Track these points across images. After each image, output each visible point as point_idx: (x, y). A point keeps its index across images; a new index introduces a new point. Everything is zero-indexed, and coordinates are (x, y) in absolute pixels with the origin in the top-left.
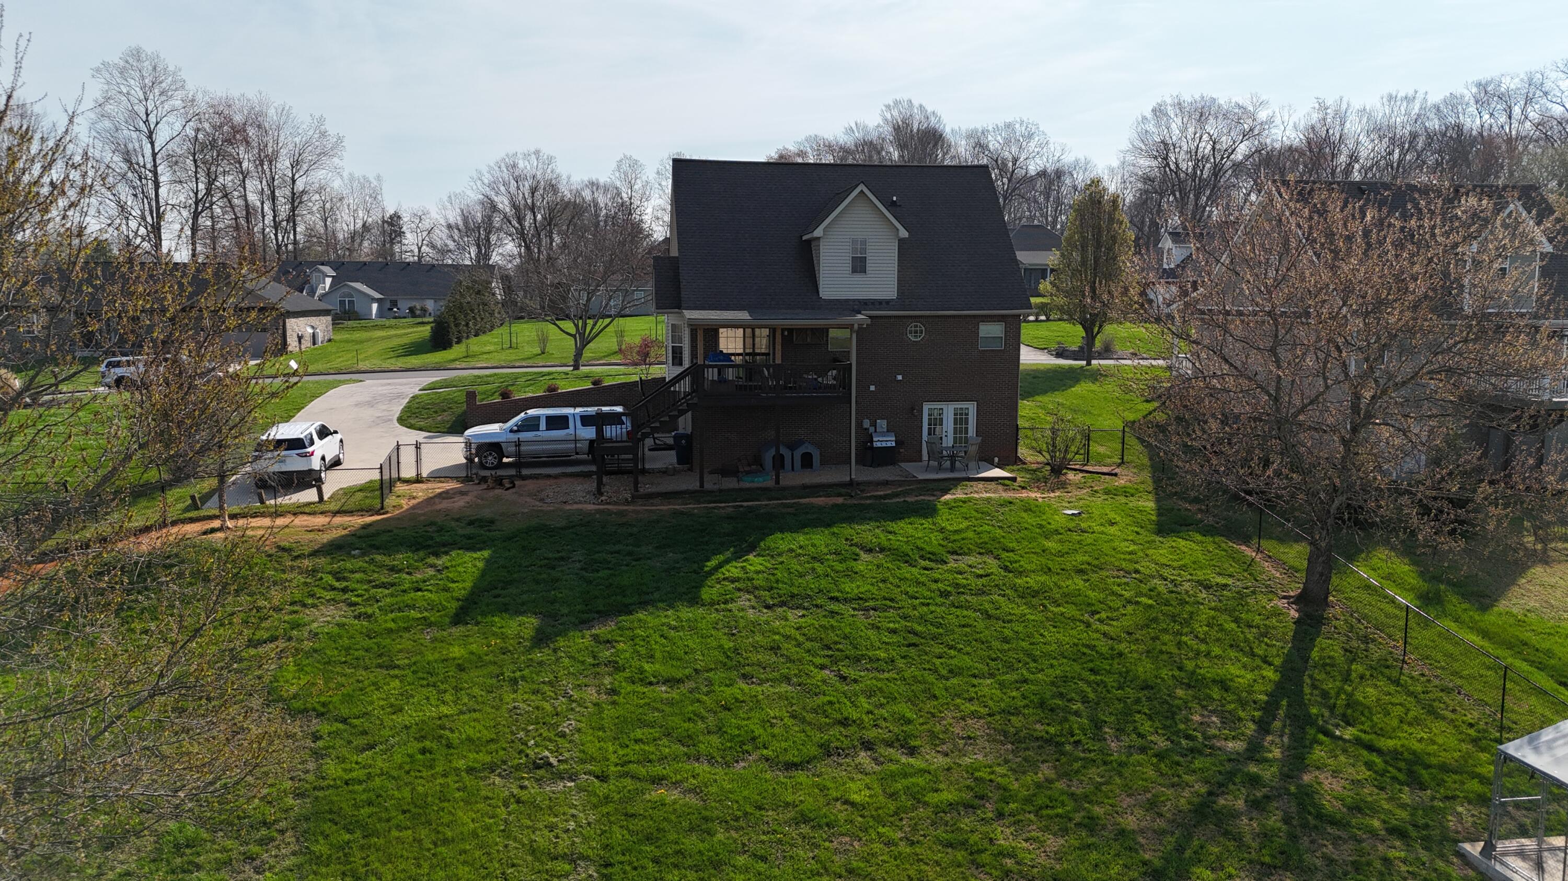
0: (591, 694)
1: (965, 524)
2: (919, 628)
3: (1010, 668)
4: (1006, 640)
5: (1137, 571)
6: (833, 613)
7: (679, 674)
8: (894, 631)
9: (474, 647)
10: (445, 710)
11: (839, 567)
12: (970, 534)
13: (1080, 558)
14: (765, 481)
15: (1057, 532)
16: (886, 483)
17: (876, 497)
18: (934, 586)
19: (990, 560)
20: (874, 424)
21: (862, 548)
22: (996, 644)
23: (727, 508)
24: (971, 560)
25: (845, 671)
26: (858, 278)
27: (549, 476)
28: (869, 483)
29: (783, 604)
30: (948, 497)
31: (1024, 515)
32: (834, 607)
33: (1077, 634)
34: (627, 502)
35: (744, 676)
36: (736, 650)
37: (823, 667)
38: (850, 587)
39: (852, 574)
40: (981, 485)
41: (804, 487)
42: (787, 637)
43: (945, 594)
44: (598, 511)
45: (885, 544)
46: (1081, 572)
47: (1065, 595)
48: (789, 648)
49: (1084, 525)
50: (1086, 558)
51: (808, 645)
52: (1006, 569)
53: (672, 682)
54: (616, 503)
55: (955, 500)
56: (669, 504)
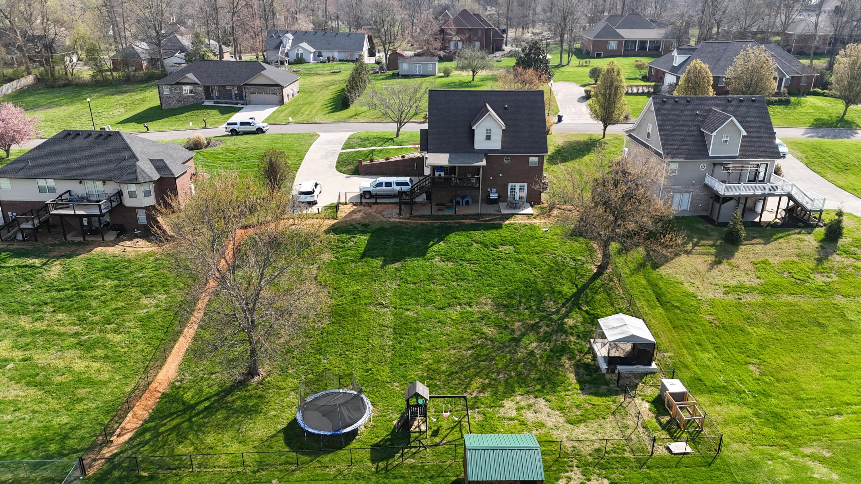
0: (394, 286)
1: (509, 234)
2: (483, 271)
3: (504, 284)
4: (506, 276)
5: (555, 254)
6: (461, 264)
7: (416, 281)
8: (476, 271)
9: (365, 270)
10: (358, 287)
11: (467, 248)
12: (509, 238)
13: (539, 248)
14: (452, 212)
15: (537, 238)
16: (490, 215)
17: (485, 221)
18: (492, 257)
19: (512, 248)
20: (491, 190)
21: (475, 242)
22: (503, 277)
23: (437, 222)
24: (506, 247)
25: (459, 283)
26: (488, 142)
28: (484, 214)
29: (447, 260)
30: (507, 222)
31: (529, 231)
32: (461, 262)
33: (526, 275)
35: (433, 283)
36: (432, 275)
37: (454, 281)
38: (468, 256)
39: (469, 251)
40: (520, 217)
41: (464, 215)
42: (446, 272)
43: (494, 260)
44: (400, 222)
45: (482, 241)
46: (538, 253)
47: (529, 262)
48: (446, 275)
49: (546, 235)
50: (541, 249)
51: (452, 274)
52: (515, 252)
53: (414, 283)
54: (405, 219)
55: (509, 224)
56: (421, 220)
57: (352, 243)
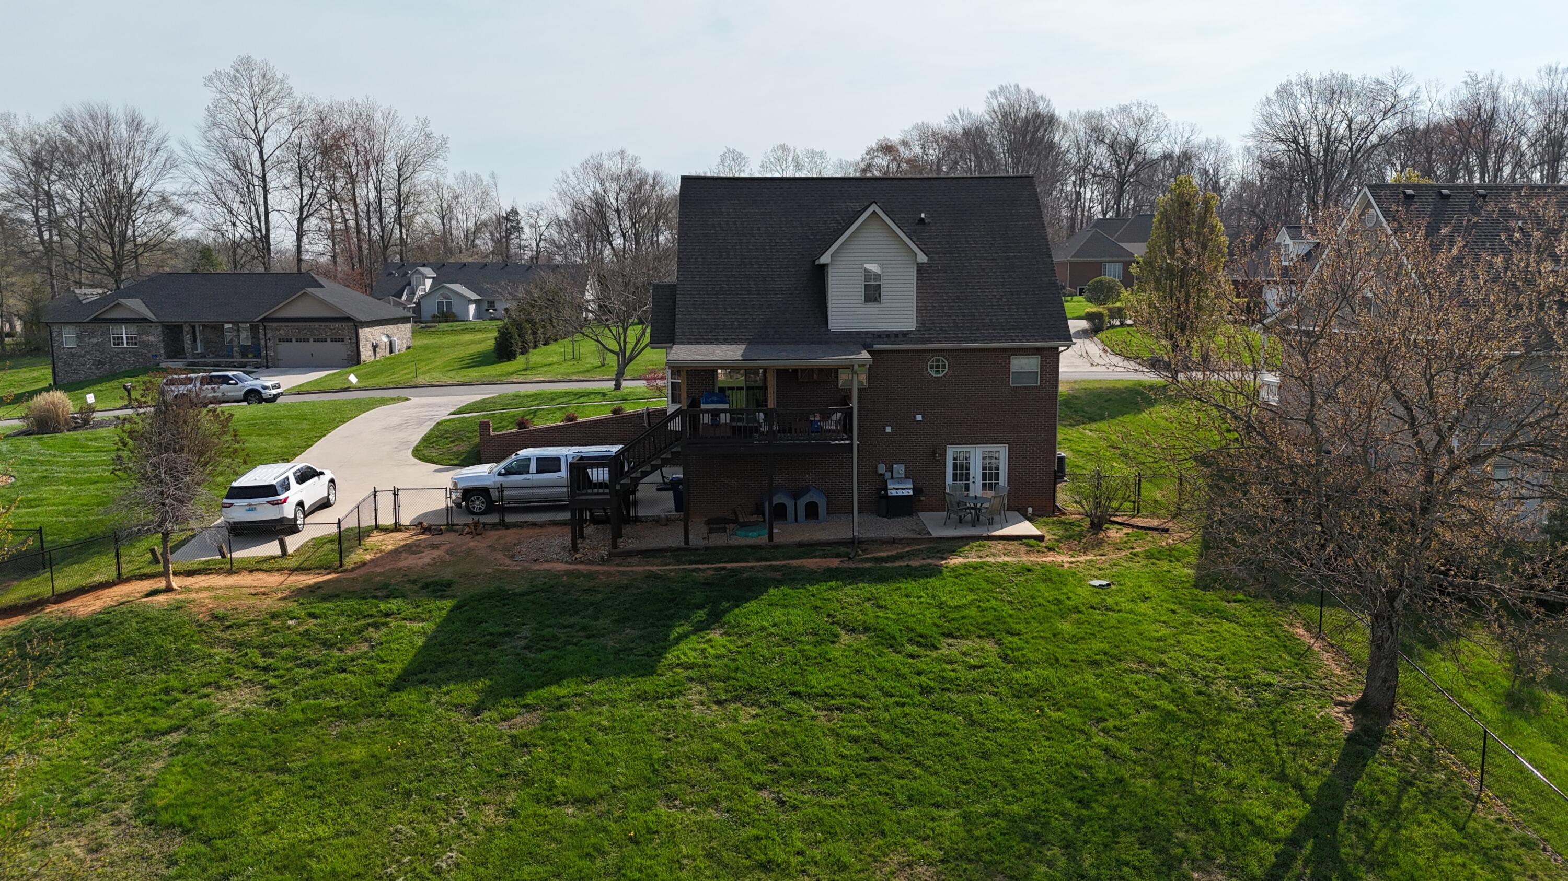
0: (489, 815)
1: (971, 597)
2: (885, 736)
3: (983, 793)
4: (985, 756)
5: (1162, 664)
6: (791, 713)
7: (591, 793)
8: (855, 740)
9: (376, 748)
10: (321, 830)
11: (812, 651)
12: (973, 612)
13: (1098, 645)
14: (758, 537)
15: (1076, 610)
16: (893, 541)
17: (877, 560)
18: (915, 680)
19: (989, 645)
20: (890, 470)
21: (845, 627)
22: (972, 761)
23: (707, 570)
24: (966, 645)
25: (786, 794)
26: (872, 307)
27: (534, 525)
28: (873, 541)
29: (737, 699)
30: (955, 561)
31: (1042, 587)
32: (795, 704)
33: (1069, 750)
34: (603, 561)
35: (669, 797)
36: (665, 762)
37: (761, 787)
38: (818, 679)
39: (823, 662)
40: (1000, 546)
41: (800, 545)
42: (729, 745)
43: (926, 691)
44: (569, 573)
45: (871, 621)
46: (1094, 664)
47: (1070, 695)
48: (729, 760)
49: (1110, 601)
50: (1104, 646)
51: (752, 756)
52: (1005, 658)
53: (583, 802)
54: (590, 562)
55: (965, 566)
56: (647, 564)
57: (364, 647)
